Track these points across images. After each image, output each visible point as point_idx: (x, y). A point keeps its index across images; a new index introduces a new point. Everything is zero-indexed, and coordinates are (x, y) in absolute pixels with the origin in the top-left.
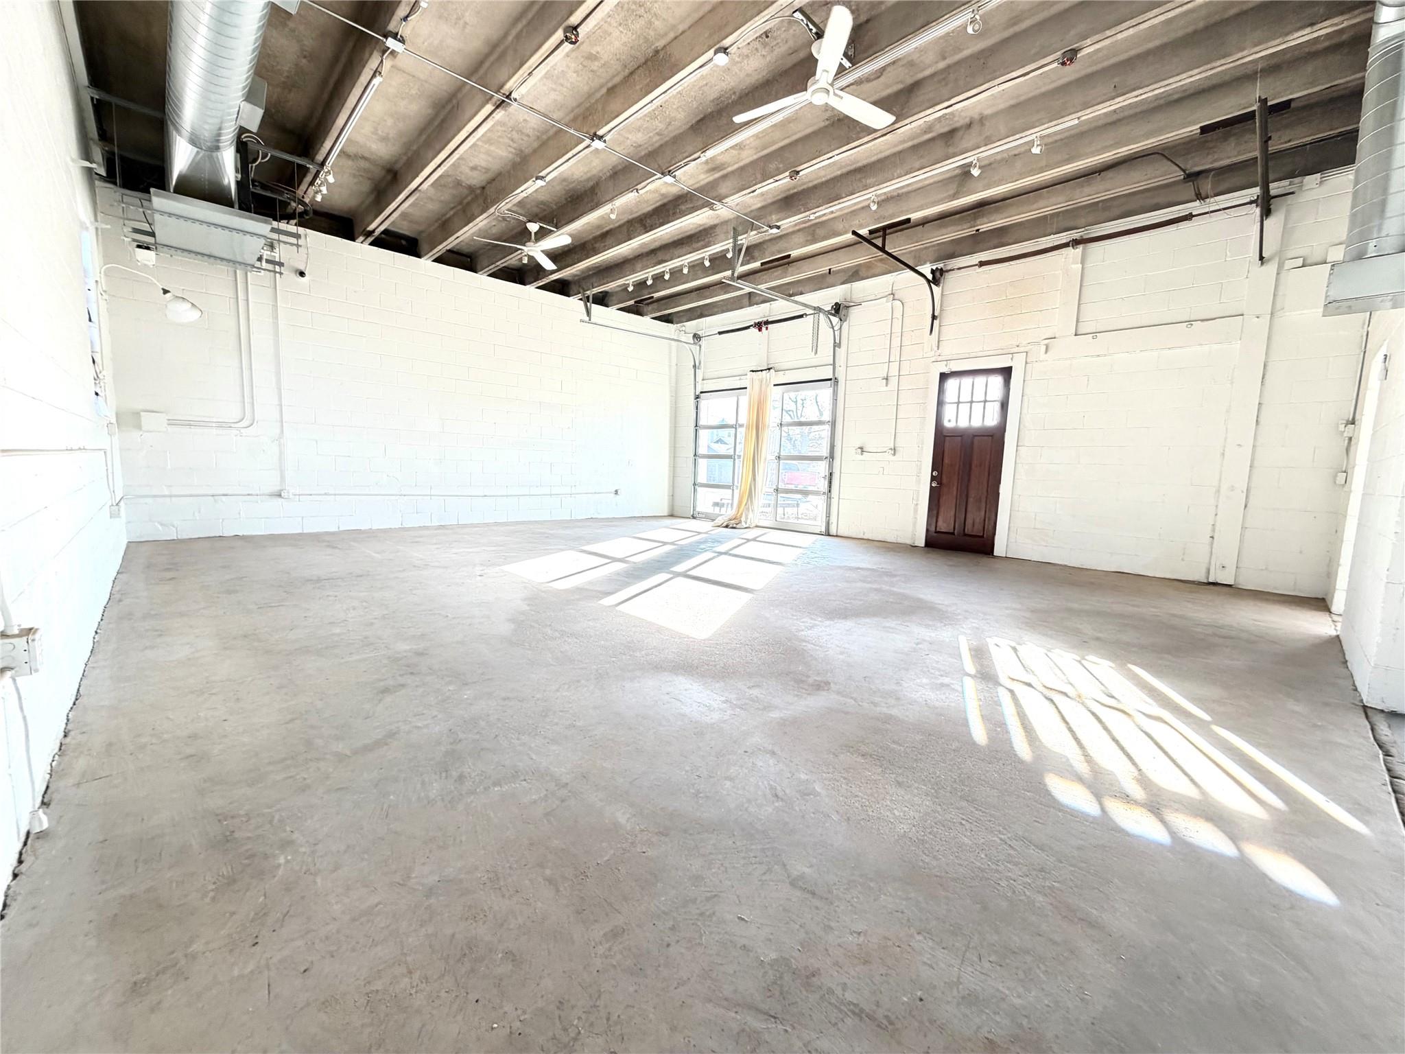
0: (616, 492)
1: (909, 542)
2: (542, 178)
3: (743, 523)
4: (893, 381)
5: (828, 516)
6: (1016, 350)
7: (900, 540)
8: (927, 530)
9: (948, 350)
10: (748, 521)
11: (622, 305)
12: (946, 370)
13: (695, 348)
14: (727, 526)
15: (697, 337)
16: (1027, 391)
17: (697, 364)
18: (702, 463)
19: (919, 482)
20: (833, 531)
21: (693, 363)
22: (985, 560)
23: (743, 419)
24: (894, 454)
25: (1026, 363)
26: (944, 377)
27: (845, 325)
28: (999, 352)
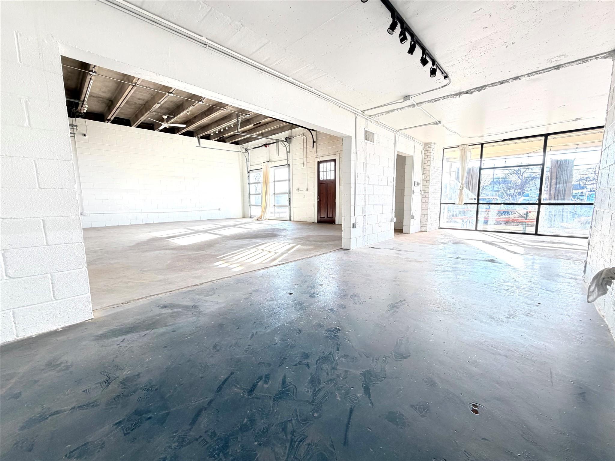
0: (219, 209)
1: (313, 221)
2: (159, 103)
3: (263, 219)
4: (305, 164)
5: (290, 214)
6: (337, 153)
7: (311, 221)
8: (318, 217)
9: (319, 154)
10: (265, 217)
11: (215, 139)
12: (319, 160)
13: (246, 154)
14: (257, 220)
15: (246, 150)
16: (341, 167)
17: (248, 160)
18: (252, 197)
19: (314, 200)
20: (292, 219)
21: (246, 160)
22: (333, 225)
23: (262, 181)
24: (307, 191)
25: (340, 157)
26: (319, 163)
27: (291, 145)
28: (332, 154)
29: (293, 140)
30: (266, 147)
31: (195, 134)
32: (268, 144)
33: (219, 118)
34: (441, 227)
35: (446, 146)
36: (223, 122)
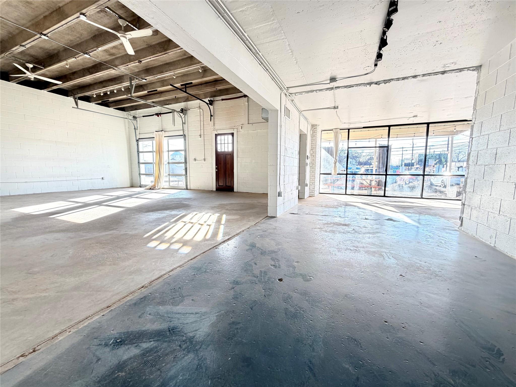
0: (103, 178)
1: (211, 190)
2: (23, 46)
3: (157, 188)
4: (202, 136)
5: (186, 183)
6: (234, 127)
7: (209, 189)
8: (216, 185)
9: (217, 127)
10: (159, 186)
11: (96, 102)
12: (217, 133)
13: (135, 122)
14: (150, 189)
15: (135, 118)
16: (238, 141)
17: (136, 128)
18: (142, 166)
19: (212, 170)
20: (189, 187)
21: (134, 127)
22: (232, 193)
23: (154, 150)
24: (205, 161)
25: (237, 132)
26: (216, 135)
27: (186, 116)
28: (230, 128)
29: (189, 112)
30: (158, 116)
31: (70, 93)
32: (161, 114)
33: (105, 79)
34: (320, 192)
35: (323, 129)
36: (110, 84)
